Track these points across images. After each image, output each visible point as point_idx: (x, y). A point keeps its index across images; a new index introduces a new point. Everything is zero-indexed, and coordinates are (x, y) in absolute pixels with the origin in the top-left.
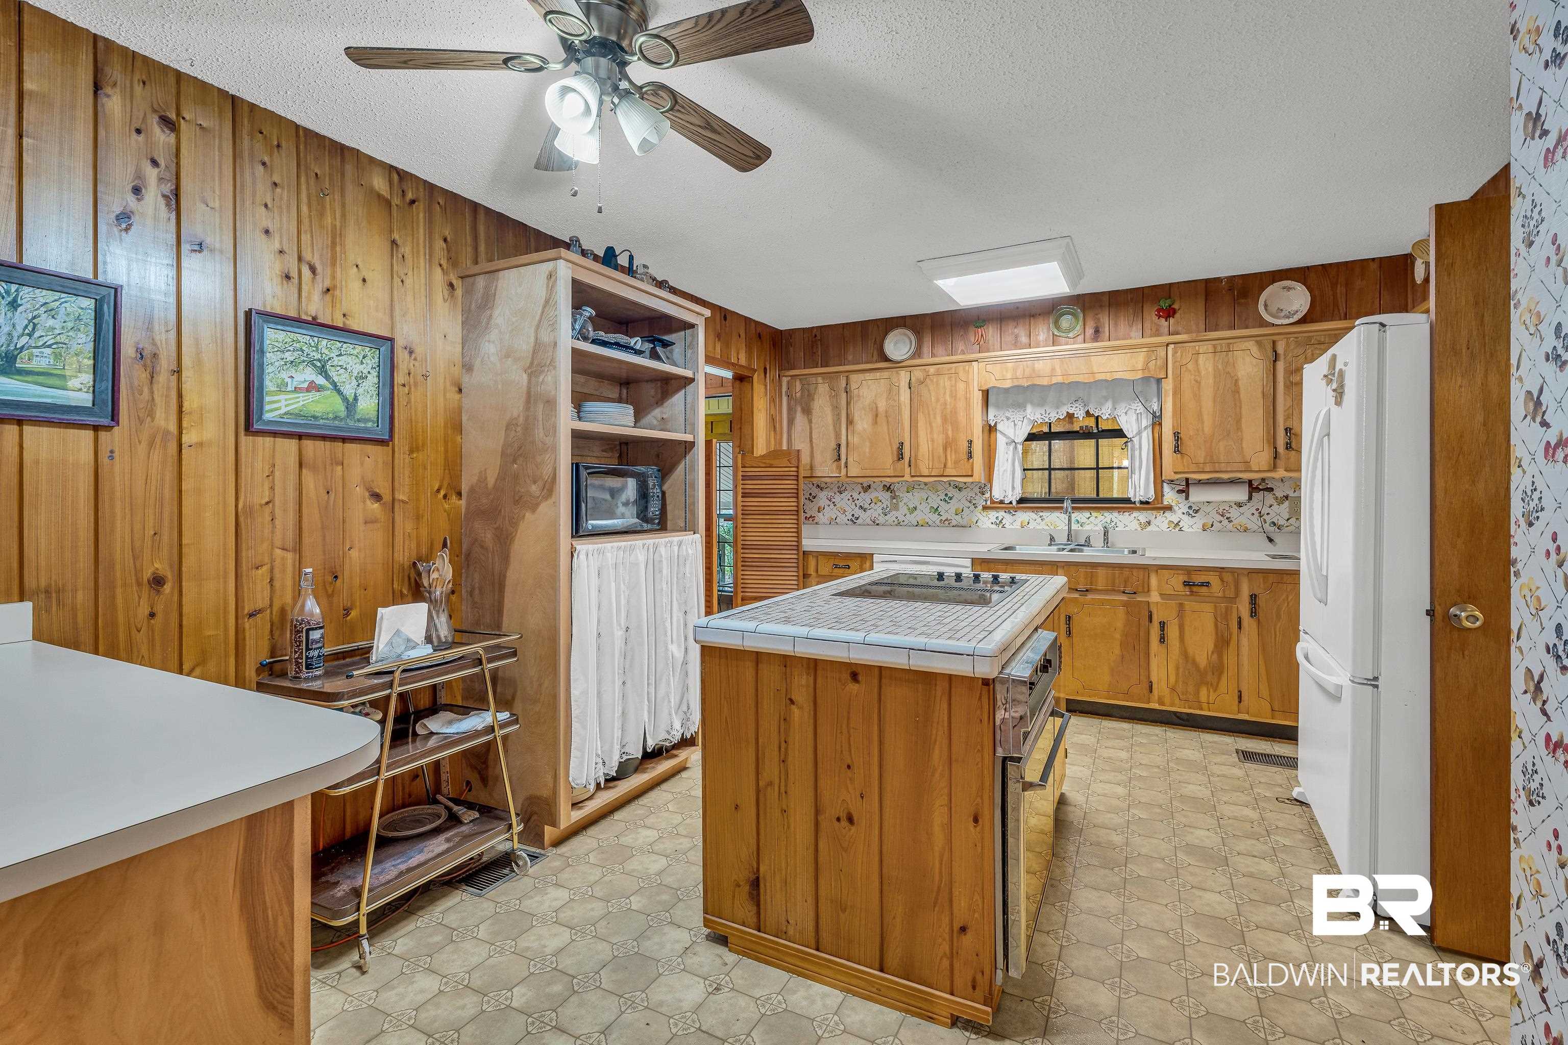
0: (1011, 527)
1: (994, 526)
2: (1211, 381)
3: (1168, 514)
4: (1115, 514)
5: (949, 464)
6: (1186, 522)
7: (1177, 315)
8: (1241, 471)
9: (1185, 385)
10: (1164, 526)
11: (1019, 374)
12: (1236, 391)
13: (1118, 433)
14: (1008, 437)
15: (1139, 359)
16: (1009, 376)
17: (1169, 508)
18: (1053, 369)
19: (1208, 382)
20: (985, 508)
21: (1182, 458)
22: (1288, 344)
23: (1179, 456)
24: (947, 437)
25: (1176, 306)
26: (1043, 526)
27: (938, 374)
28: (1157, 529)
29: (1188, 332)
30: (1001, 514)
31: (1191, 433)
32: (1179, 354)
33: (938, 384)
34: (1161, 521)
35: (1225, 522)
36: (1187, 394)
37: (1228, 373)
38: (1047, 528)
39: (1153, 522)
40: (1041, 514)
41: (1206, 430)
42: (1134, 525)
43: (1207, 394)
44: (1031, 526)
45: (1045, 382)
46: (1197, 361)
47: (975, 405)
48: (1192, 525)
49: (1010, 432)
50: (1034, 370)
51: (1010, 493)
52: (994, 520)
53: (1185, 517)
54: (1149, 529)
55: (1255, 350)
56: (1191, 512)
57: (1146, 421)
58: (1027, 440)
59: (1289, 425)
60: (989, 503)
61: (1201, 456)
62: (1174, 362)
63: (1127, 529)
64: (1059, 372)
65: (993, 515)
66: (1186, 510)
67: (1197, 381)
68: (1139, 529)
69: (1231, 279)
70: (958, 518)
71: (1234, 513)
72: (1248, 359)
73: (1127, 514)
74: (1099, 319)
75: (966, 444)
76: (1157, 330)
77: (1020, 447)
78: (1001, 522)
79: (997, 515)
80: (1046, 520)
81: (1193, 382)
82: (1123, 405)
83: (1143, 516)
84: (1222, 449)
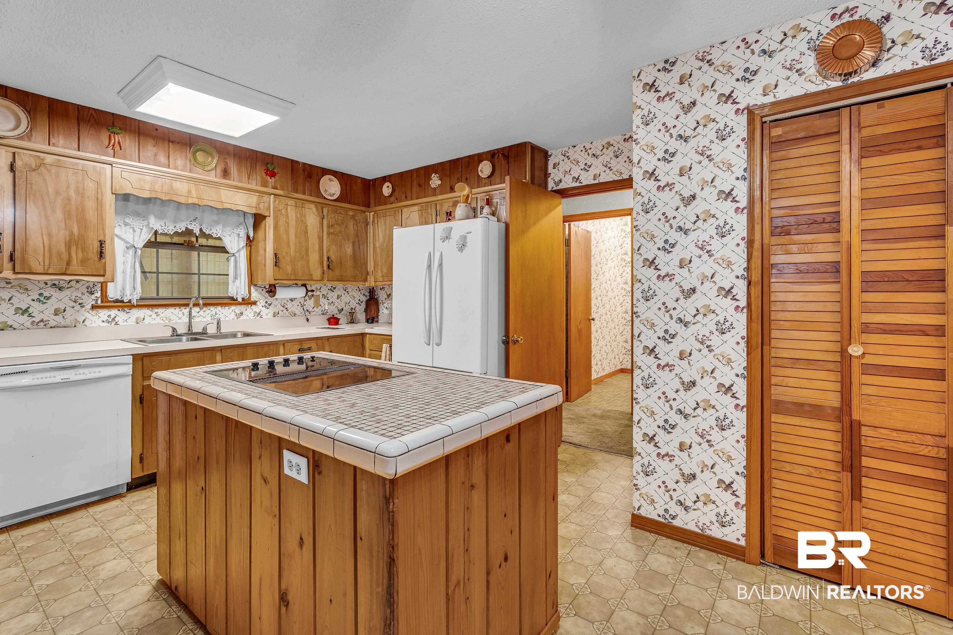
0: (125, 323)
1: (106, 324)
2: (294, 223)
3: (254, 307)
4: (219, 308)
5: (74, 262)
6: (264, 311)
7: (277, 177)
8: (308, 280)
9: (281, 223)
10: (251, 315)
11: (157, 187)
12: (306, 232)
13: (222, 250)
14: (127, 242)
15: (253, 199)
16: (147, 187)
17: (255, 303)
18: (189, 192)
19: (293, 223)
20: (93, 307)
21: (279, 270)
22: (328, 211)
23: (277, 268)
24: (72, 234)
25: (276, 171)
26: (158, 320)
27: (58, 165)
28: (248, 318)
29: (282, 189)
30: (113, 312)
31: (284, 254)
32: (277, 202)
33: (57, 176)
34: (249, 312)
35: (285, 311)
36: (282, 229)
37: (302, 221)
38: (162, 322)
39: (245, 313)
40: (156, 310)
41: (292, 253)
42: (233, 316)
43: (292, 231)
44: (147, 321)
45: (182, 200)
46: (287, 209)
47: (108, 207)
48: (267, 313)
49: (129, 237)
50: (171, 187)
51: (128, 292)
52: (105, 318)
53: (263, 309)
54: (242, 318)
55: (314, 210)
56: (267, 305)
57: (243, 243)
58: (145, 246)
59: (328, 255)
60: (99, 302)
61: (289, 268)
62: (274, 208)
63: (227, 319)
64: (194, 194)
65: (104, 314)
66: (264, 304)
67: (287, 222)
68: (236, 318)
69: (305, 164)
70: (59, 318)
71: (289, 305)
72: (311, 214)
73: (227, 308)
74: (227, 163)
75: (97, 245)
76: (265, 183)
77: (139, 252)
78: (113, 319)
79: (109, 313)
80: (162, 315)
81: (285, 222)
82: (228, 229)
83: (238, 309)
84: (300, 266)
